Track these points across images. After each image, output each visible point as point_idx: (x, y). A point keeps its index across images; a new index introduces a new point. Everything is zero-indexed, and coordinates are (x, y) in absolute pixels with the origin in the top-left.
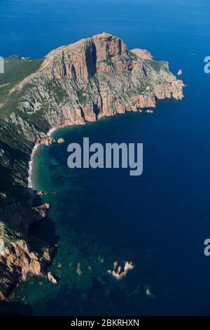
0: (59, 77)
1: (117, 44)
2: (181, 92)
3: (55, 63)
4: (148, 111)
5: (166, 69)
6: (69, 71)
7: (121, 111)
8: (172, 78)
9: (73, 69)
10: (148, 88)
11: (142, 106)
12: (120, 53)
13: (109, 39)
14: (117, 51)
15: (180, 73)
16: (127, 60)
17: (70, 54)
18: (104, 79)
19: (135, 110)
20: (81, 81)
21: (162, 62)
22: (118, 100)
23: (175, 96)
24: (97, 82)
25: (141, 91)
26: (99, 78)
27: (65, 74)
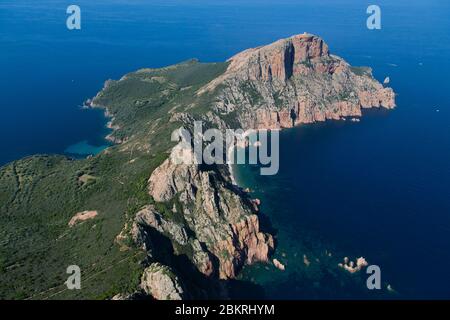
0: (254, 78)
1: (318, 45)
2: (392, 101)
3: (250, 64)
4: (354, 120)
5: (370, 76)
6: (265, 72)
7: (321, 118)
8: (377, 85)
9: (270, 71)
10: (352, 94)
11: (345, 114)
12: (320, 55)
13: (311, 39)
14: (318, 53)
15: (387, 80)
16: (329, 62)
17: (267, 54)
18: (302, 82)
19: (337, 117)
20: (276, 83)
21: (365, 68)
22: (317, 106)
23: (385, 105)
24: (294, 85)
25: (344, 96)
26: (296, 82)
27: (261, 75)
